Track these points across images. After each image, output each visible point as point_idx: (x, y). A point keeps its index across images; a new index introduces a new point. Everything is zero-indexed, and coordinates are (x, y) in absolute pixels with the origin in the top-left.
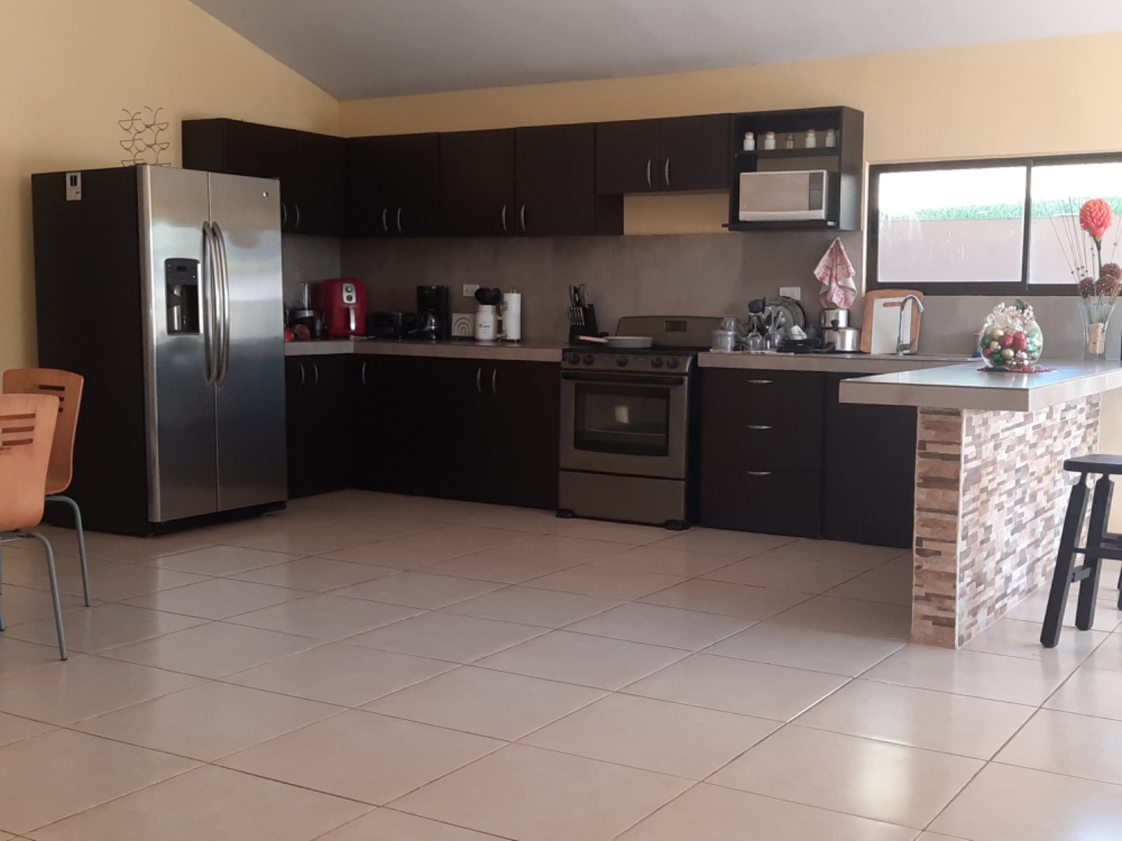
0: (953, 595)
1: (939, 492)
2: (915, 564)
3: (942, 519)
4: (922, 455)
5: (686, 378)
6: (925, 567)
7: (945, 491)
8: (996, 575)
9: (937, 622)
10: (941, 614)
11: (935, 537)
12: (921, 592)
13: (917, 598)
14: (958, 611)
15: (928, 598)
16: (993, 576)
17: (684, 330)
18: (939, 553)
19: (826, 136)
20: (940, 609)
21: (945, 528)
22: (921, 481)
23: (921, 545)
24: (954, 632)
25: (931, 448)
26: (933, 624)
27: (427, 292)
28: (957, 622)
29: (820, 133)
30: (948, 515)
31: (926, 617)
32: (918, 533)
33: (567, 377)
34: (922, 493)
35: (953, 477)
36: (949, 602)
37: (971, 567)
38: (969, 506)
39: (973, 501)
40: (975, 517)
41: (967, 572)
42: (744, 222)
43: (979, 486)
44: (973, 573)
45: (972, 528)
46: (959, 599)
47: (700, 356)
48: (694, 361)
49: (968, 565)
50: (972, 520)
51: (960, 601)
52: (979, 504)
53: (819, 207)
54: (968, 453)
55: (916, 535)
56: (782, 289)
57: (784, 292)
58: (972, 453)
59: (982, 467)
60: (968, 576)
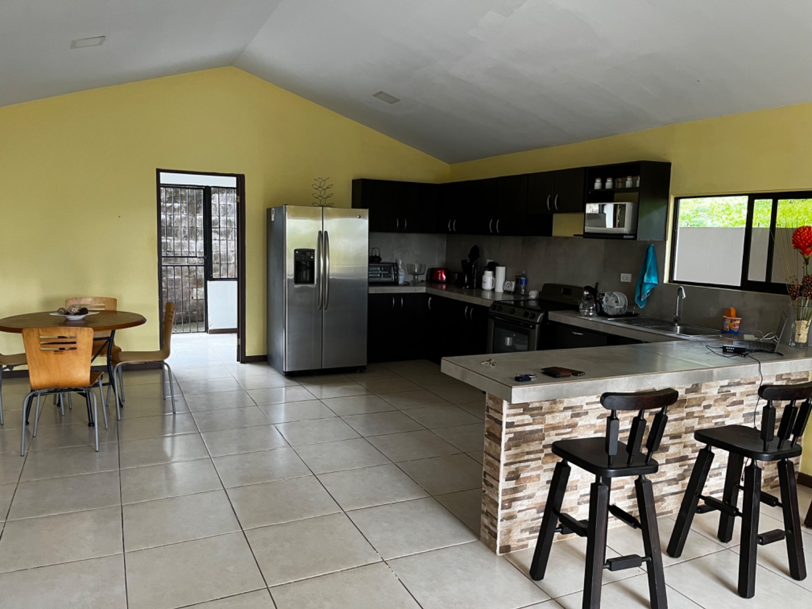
0: (497, 518)
2: (483, 489)
3: (494, 463)
6: (487, 492)
7: (495, 444)
10: (491, 527)
11: (491, 474)
12: (485, 509)
13: (483, 512)
14: (499, 528)
15: (487, 514)
17: (570, 294)
18: (492, 486)
20: (491, 523)
21: (495, 470)
22: (487, 434)
23: (485, 477)
24: (496, 542)
25: (491, 413)
26: (489, 533)
28: (498, 536)
29: (633, 177)
31: (486, 527)
32: (485, 468)
34: (487, 441)
35: (499, 435)
36: (495, 521)
37: (527, 499)
38: (521, 457)
39: (528, 453)
40: (533, 464)
41: (519, 503)
42: (588, 233)
43: (541, 443)
44: (530, 503)
45: (528, 472)
46: (502, 520)
47: (550, 313)
48: (546, 316)
49: (520, 497)
50: (528, 466)
51: (502, 522)
52: (542, 455)
53: (623, 226)
54: (514, 421)
55: (484, 470)
56: (622, 275)
57: (623, 277)
58: (523, 420)
59: (547, 430)
60: (521, 505)
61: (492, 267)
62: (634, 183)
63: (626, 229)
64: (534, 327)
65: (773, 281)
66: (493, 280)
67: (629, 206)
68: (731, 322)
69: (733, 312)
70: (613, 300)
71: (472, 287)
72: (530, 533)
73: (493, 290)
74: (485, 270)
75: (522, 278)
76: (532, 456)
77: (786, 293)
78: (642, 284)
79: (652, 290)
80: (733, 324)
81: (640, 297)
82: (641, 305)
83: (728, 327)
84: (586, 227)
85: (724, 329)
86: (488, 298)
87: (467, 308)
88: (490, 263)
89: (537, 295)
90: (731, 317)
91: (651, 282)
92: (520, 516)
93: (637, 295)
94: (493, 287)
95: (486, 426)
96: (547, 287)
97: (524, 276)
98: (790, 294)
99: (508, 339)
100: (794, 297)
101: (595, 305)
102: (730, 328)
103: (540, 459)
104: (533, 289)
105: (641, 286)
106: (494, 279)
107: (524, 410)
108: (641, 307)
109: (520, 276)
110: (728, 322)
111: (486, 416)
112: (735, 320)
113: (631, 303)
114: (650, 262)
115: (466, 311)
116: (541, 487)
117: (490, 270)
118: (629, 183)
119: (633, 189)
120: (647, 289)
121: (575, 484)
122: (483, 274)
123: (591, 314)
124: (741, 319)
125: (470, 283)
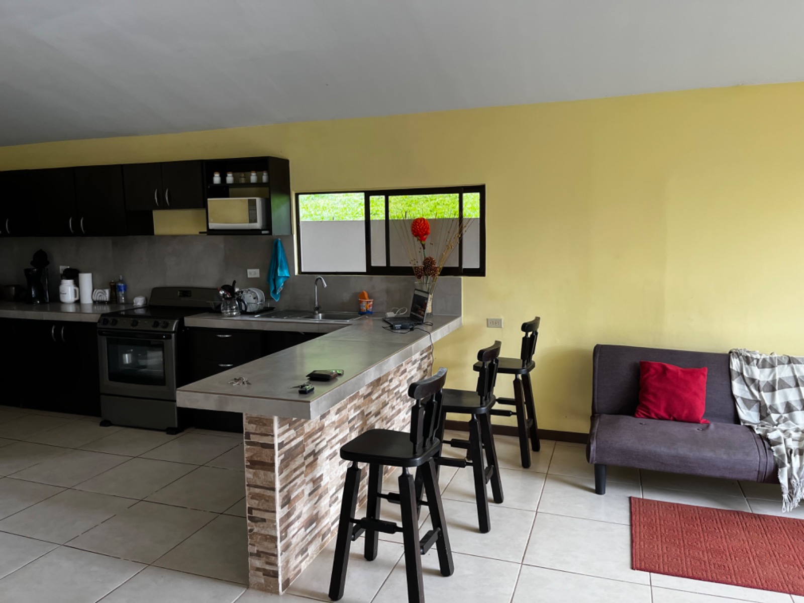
0: (276, 553)
1: (261, 473)
2: (249, 528)
3: (265, 494)
4: (248, 443)
5: (173, 335)
6: (256, 530)
7: (265, 472)
8: (330, 506)
9: (266, 573)
10: (268, 567)
11: (261, 507)
12: (254, 550)
13: (252, 554)
14: (280, 564)
15: (259, 554)
16: (327, 508)
17: (190, 296)
18: (264, 520)
19: (263, 175)
20: (268, 563)
21: (267, 501)
22: (249, 464)
23: (251, 514)
24: (278, 581)
25: (254, 438)
26: (264, 575)
27: (30, 273)
28: (280, 573)
29: (258, 173)
30: (269, 491)
31: (258, 569)
32: (249, 504)
33: (101, 334)
34: (250, 472)
35: (270, 461)
36: (273, 558)
37: (297, 520)
38: (290, 477)
39: (295, 470)
40: (298, 481)
41: (292, 527)
42: (213, 230)
43: (303, 456)
44: (300, 523)
45: (296, 490)
46: (281, 554)
47: (186, 319)
48: (181, 323)
49: (292, 521)
50: (295, 485)
51: (282, 556)
52: (304, 468)
53: (255, 221)
54: (283, 440)
55: (248, 506)
56: (249, 271)
57: (250, 272)
58: (289, 436)
59: (306, 440)
60: (294, 529)
61: (74, 275)
62: (259, 178)
63: (258, 225)
64: (170, 337)
65: (392, 265)
66: (75, 291)
67: (258, 201)
68: (367, 304)
69: (366, 296)
70: (250, 296)
71: (43, 302)
72: (302, 555)
73: (78, 302)
74: (62, 279)
75: (120, 284)
76: (298, 473)
77: (413, 274)
78: (276, 278)
79: (285, 283)
80: (369, 304)
81: (275, 291)
82: (277, 299)
83: (365, 309)
84: (210, 224)
85: (362, 311)
86: (71, 311)
87: (53, 328)
88: (66, 270)
89: (144, 302)
90: (366, 299)
91: (284, 275)
92: (294, 541)
93: (273, 289)
94: (77, 299)
95: (246, 455)
96: (156, 291)
97: (122, 281)
98: (417, 274)
99: (127, 355)
100: (419, 277)
101: (237, 303)
102: (367, 309)
103: (302, 473)
104: (138, 296)
105: (274, 280)
106: (77, 289)
107: (289, 426)
108: (277, 301)
109: (115, 283)
110: (364, 304)
111: (245, 444)
112: (370, 302)
113: (268, 297)
114: (280, 256)
115: (53, 331)
116: (306, 502)
117: (68, 279)
118: (253, 178)
119: (259, 184)
120: (281, 282)
121: (326, 487)
122: (59, 284)
123: (235, 313)
124: (372, 300)
125: (41, 295)
